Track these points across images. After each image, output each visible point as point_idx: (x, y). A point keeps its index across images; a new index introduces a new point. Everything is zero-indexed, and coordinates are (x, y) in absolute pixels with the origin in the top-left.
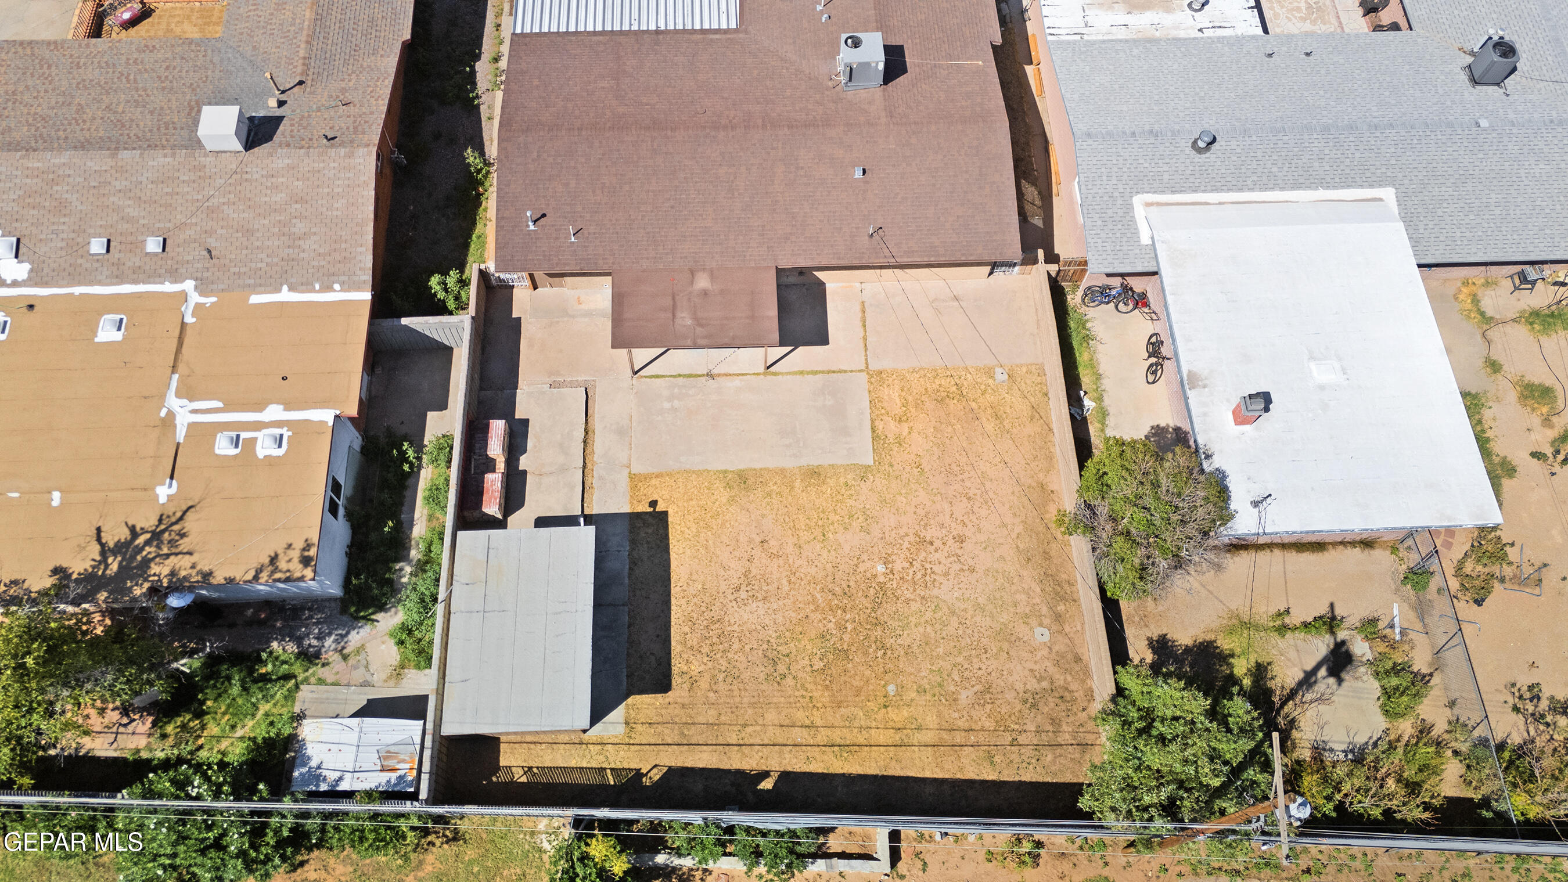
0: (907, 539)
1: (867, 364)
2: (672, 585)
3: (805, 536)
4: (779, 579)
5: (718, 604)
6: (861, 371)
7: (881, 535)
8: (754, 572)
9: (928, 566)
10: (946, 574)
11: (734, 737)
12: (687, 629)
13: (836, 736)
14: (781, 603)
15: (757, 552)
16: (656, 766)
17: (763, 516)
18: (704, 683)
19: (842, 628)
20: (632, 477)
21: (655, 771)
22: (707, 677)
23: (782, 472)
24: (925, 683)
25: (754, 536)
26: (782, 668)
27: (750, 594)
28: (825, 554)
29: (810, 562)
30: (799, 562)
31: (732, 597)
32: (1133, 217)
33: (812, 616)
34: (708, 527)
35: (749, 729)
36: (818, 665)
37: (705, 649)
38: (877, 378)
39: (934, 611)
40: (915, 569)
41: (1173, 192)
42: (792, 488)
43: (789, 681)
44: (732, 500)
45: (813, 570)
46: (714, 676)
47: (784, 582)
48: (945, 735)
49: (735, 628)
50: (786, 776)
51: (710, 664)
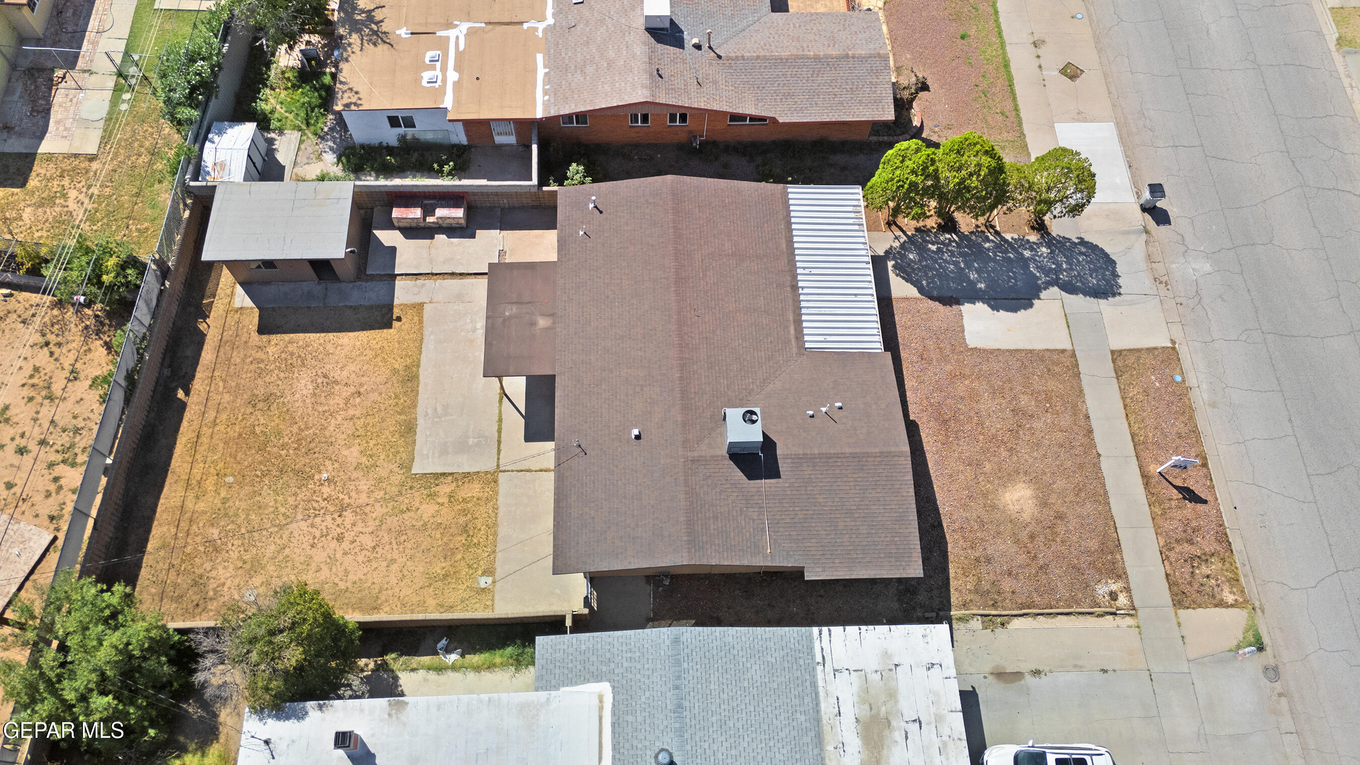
0: (346, 497)
1: (504, 471)
2: (335, 334)
3: (360, 423)
4: (329, 405)
5: (316, 363)
6: (498, 466)
7: (352, 478)
8: (337, 388)
9: (322, 511)
10: (312, 526)
11: (218, 374)
12: (301, 343)
13: (204, 440)
14: (310, 405)
15: (352, 389)
16: (209, 326)
17: (381, 394)
18: (260, 355)
19: (283, 446)
20: (421, 305)
21: (206, 326)
22: (263, 357)
23: (414, 405)
24: (230, 503)
25: (365, 387)
26: (260, 405)
27: (320, 385)
28: (344, 436)
29: (338, 426)
30: (339, 418)
31: (319, 373)
32: (588, 681)
33: (296, 426)
34: (376, 356)
35: (221, 384)
36: (258, 430)
37: (283, 356)
38: (491, 478)
39: (284, 514)
40: (321, 502)
41: (613, 725)
42: (400, 414)
43: (249, 410)
44: (395, 371)
45: (331, 428)
46: (263, 361)
47: (326, 408)
48: (188, 515)
49: (296, 375)
50: (183, 406)
51: (273, 359)
